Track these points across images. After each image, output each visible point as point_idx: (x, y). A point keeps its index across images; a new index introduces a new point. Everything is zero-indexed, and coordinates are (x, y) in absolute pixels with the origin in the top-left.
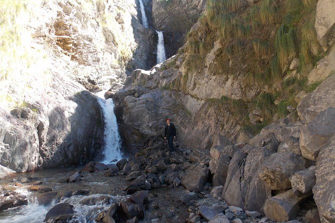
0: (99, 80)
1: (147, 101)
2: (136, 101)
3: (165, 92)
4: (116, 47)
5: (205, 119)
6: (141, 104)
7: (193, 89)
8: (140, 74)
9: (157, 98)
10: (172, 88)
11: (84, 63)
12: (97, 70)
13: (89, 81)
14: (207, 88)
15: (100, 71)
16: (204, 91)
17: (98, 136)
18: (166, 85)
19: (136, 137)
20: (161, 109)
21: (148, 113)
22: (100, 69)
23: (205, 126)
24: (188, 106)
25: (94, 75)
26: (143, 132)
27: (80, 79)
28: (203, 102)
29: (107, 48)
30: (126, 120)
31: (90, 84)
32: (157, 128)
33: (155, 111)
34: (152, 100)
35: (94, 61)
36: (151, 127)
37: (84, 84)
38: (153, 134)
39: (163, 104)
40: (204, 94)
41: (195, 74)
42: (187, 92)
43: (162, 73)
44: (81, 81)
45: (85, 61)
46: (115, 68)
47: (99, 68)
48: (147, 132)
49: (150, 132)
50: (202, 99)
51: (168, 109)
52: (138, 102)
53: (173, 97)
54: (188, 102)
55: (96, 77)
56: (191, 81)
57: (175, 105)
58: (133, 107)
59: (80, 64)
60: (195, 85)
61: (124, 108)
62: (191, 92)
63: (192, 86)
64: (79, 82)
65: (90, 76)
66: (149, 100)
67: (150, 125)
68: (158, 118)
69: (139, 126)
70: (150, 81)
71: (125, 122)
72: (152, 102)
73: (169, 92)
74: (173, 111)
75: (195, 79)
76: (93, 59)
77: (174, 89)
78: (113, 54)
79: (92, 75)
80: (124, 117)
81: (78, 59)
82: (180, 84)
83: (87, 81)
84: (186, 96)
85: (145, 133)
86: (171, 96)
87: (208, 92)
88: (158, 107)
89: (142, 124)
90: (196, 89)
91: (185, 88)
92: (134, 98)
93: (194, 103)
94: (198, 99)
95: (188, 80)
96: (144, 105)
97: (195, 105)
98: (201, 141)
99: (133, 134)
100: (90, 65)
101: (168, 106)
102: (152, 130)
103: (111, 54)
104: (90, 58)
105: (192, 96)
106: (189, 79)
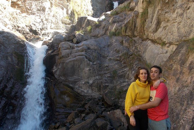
0: (43, 32)
1: (89, 48)
2: (73, 48)
3: (114, 39)
4: (68, 3)
5: (181, 73)
6: (79, 51)
7: (156, 30)
8: (86, 20)
9: (102, 46)
10: (123, 34)
11: (27, 11)
12: (42, 20)
13: (31, 30)
14: (182, 24)
15: (45, 22)
16: (175, 29)
17: (13, 94)
18: (116, 30)
19: (67, 99)
20: (107, 60)
21: (88, 65)
22: (46, 20)
23: (183, 87)
24: (147, 56)
25: (37, 25)
26: (79, 91)
27: (19, 27)
28: (173, 48)
29: (59, 3)
30: (58, 73)
31: (31, 34)
32: (100, 86)
33: (99, 62)
34: (96, 48)
35: (38, 10)
36: (91, 86)
37: (23, 34)
38: (93, 94)
39: (111, 54)
40: (176, 34)
41: (159, 8)
42: (145, 37)
43: (112, 18)
44: (20, 29)
45: (29, 9)
46: (66, 24)
47: (44, 19)
48: (86, 91)
49: (90, 91)
50: (171, 44)
51: (117, 60)
52: (76, 49)
53: (126, 44)
54: (147, 51)
55: (40, 27)
56: (152, 19)
57: (127, 55)
58: (68, 55)
59: (22, 12)
60: (158, 23)
61: (57, 57)
62: (151, 36)
63: (154, 26)
64: (18, 30)
65: (33, 26)
66: (92, 48)
67: (91, 82)
68: (103, 72)
69: (75, 82)
70: (97, 29)
71: (56, 76)
72: (95, 50)
73: (119, 38)
74: (124, 63)
75: (159, 15)
76: (38, 8)
77: (127, 34)
78: (65, 10)
79: (35, 25)
80: (55, 69)
81: (20, 7)
82: (135, 27)
83: (28, 31)
84: (144, 42)
85: (83, 94)
86: (122, 43)
87: (182, 30)
88: (104, 57)
89: (79, 80)
90: (160, 30)
91: (142, 31)
92: (71, 44)
93: (156, 51)
94: (164, 44)
95: (147, 18)
96: (83, 53)
97: (158, 54)
98: (178, 115)
99: (63, 93)
100: (34, 14)
101: (118, 57)
102: (92, 90)
103: (63, 9)
104: (34, 6)
105: (154, 42)
106: (150, 16)
